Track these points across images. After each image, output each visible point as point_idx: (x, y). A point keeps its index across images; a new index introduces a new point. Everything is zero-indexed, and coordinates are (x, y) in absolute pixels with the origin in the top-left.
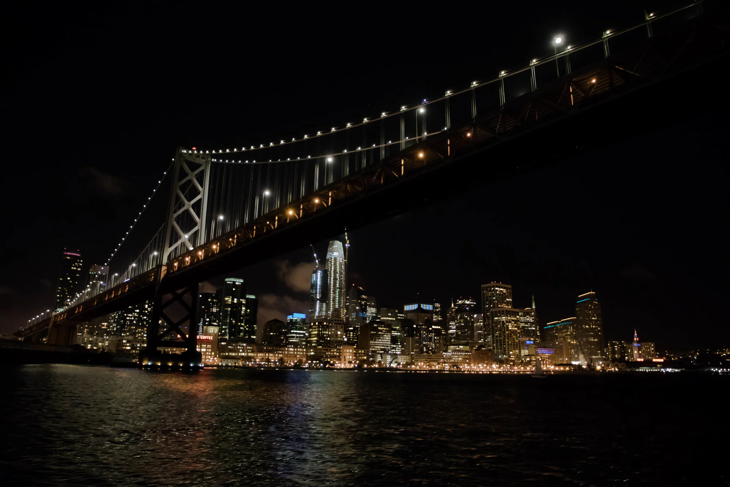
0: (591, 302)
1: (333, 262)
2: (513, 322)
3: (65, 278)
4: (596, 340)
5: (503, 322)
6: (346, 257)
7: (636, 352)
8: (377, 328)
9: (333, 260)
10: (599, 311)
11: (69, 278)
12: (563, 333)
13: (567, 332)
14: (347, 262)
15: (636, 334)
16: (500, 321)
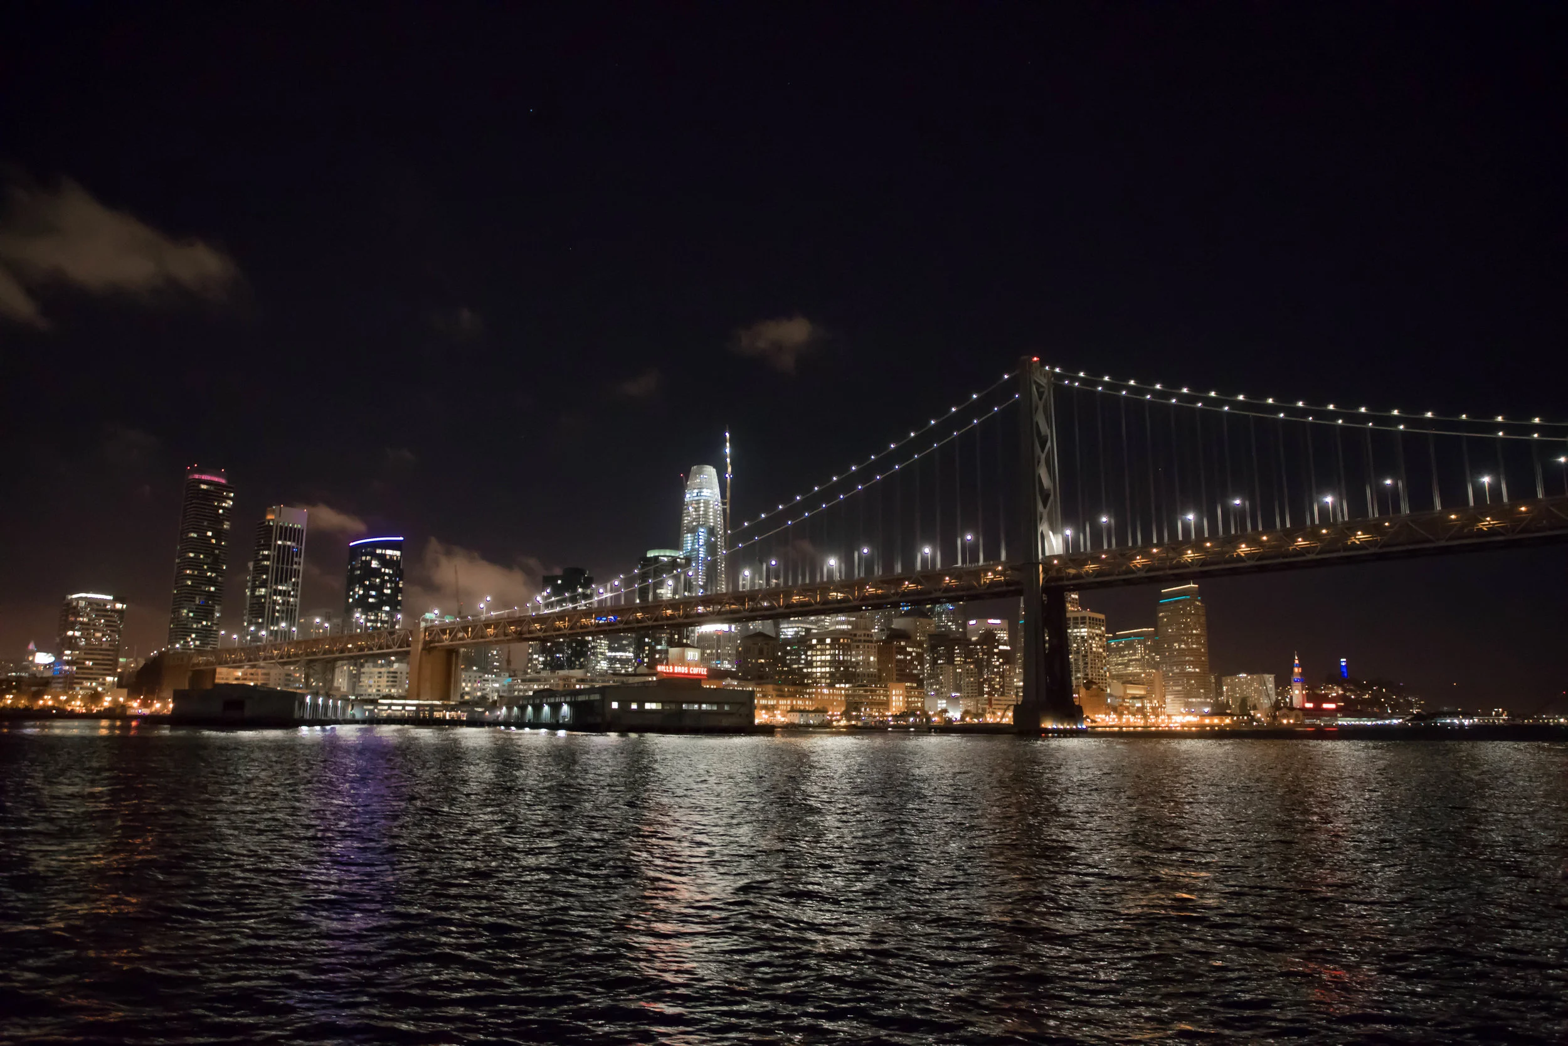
0: (1191, 603)
1: (702, 509)
2: (1097, 639)
3: (202, 532)
4: (1197, 670)
5: (1083, 637)
6: (728, 501)
7: (1297, 692)
8: (904, 648)
9: (702, 505)
10: (1203, 620)
11: (210, 534)
12: (1125, 656)
13: (1134, 654)
14: (728, 511)
15: (1297, 662)
16: (1077, 636)
